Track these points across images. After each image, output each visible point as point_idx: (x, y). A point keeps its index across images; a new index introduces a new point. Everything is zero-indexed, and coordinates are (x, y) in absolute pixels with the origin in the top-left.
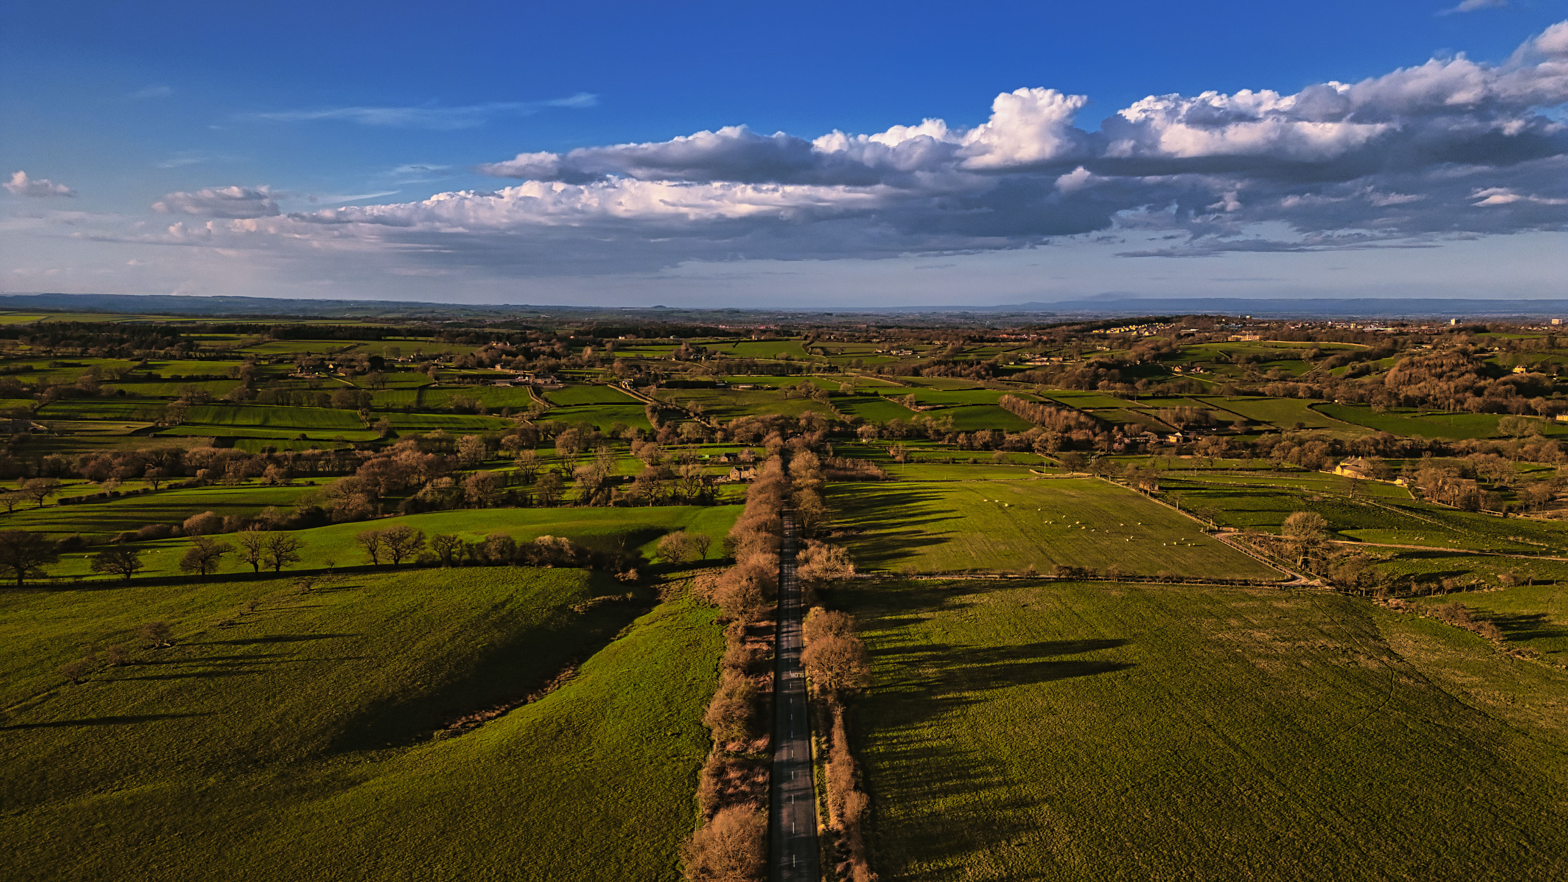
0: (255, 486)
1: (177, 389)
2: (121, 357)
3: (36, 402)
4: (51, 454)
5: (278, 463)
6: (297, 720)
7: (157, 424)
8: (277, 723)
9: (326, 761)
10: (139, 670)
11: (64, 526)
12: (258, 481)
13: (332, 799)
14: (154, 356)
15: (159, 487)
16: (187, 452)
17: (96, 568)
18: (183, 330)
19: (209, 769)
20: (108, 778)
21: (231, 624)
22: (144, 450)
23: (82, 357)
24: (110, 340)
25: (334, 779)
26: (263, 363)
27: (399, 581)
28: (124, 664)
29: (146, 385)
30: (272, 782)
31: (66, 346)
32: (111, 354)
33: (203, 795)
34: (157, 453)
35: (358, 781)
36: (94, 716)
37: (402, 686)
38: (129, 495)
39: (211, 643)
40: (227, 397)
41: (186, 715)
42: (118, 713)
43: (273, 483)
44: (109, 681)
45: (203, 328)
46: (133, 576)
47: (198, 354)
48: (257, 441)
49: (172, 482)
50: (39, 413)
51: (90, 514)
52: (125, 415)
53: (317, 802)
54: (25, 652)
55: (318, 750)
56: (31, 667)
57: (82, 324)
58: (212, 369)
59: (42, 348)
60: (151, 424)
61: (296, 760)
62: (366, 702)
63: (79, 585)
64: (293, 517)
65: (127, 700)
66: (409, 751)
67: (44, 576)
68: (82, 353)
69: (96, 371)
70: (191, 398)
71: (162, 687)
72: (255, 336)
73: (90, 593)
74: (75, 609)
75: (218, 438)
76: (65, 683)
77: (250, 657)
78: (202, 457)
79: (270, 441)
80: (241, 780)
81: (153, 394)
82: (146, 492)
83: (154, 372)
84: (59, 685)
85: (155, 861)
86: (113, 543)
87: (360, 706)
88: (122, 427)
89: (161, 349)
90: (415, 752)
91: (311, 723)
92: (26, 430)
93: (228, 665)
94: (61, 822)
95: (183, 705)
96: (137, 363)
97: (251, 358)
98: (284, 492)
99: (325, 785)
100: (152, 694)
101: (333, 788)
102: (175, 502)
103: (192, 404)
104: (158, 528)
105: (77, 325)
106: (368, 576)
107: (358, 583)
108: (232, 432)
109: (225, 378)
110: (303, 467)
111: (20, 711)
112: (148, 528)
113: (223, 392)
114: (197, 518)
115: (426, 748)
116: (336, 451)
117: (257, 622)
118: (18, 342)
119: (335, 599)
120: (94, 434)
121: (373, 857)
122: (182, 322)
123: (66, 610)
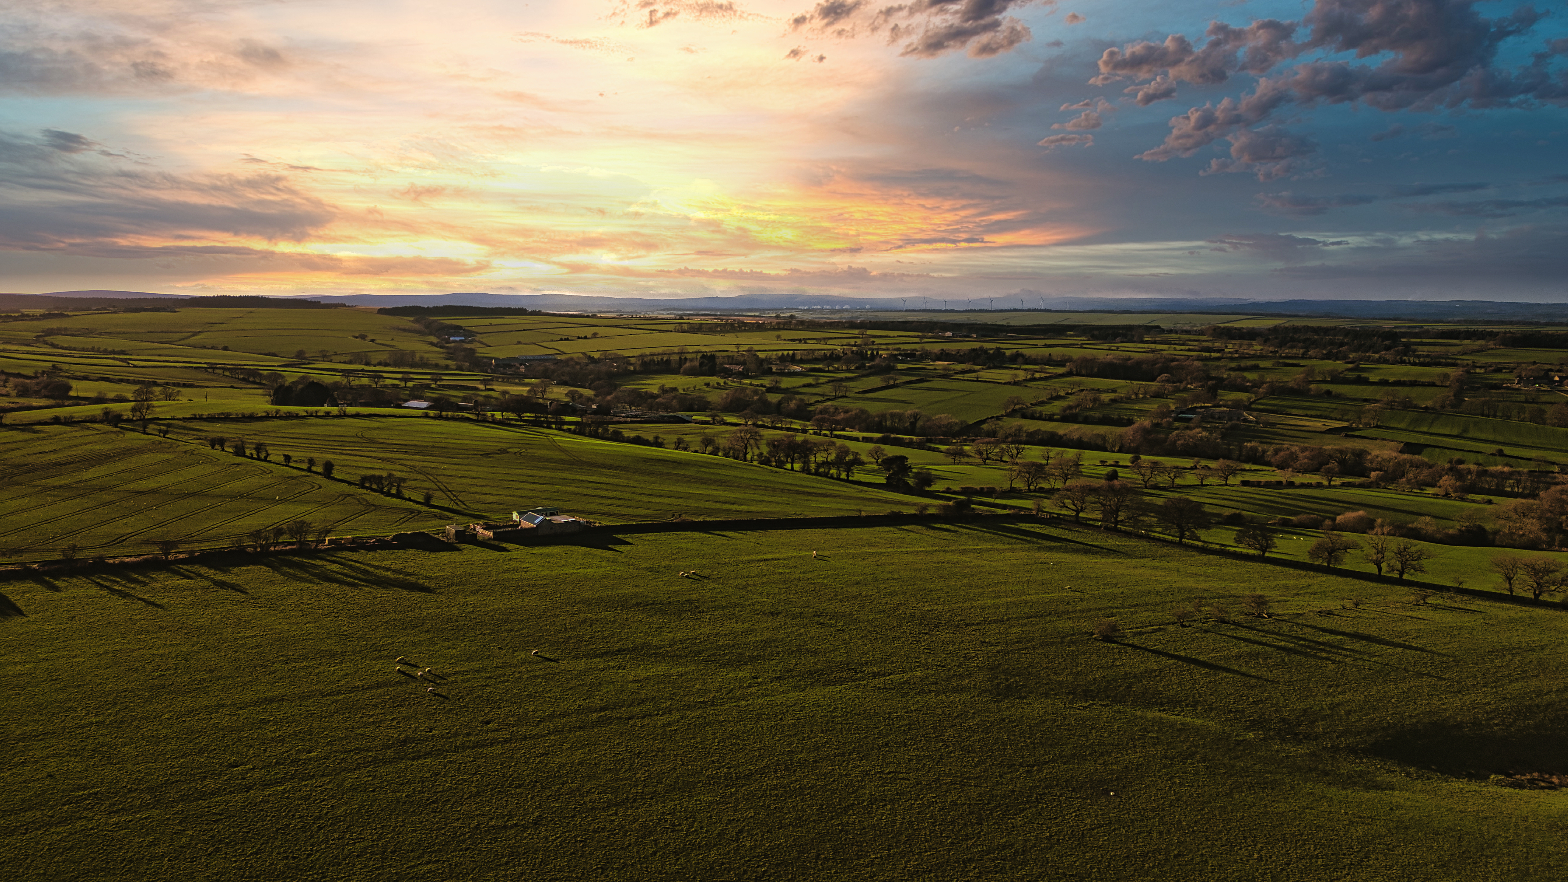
0: (1426, 496)
1: (1380, 393)
2: (1337, 359)
3: (1253, 396)
4: (1250, 441)
5: (1460, 475)
6: (1348, 713)
7: (1351, 425)
8: (1329, 709)
9: (1361, 759)
10: (1233, 629)
11: (1237, 503)
12: (1431, 491)
13: (1349, 792)
14: (1368, 360)
15: (1332, 483)
16: (1370, 454)
17: (1238, 541)
18: (1404, 335)
19: (1253, 725)
20: (1172, 703)
21: (1330, 613)
22: (1329, 447)
23: (1303, 358)
24: (1332, 343)
25: (1360, 776)
26: (1478, 370)
27: (1530, 617)
28: (1223, 621)
29: (1354, 387)
30: (1302, 756)
31: (1292, 347)
32: (1328, 357)
33: (1238, 743)
34: (1341, 452)
35: (1384, 787)
36: (1183, 654)
37: (1474, 718)
38: (1303, 486)
39: (1303, 625)
40: (1429, 403)
41: (1253, 677)
42: (1201, 658)
43: (1447, 496)
44: (1206, 631)
45: (1426, 334)
46: (1267, 554)
47: (1412, 359)
48: (1446, 451)
49: (1346, 480)
50: (1253, 406)
51: (1262, 497)
52: (1325, 413)
53: (1333, 789)
54: (1157, 593)
55: (1357, 746)
56: (1157, 604)
57: (1312, 328)
58: (1422, 375)
59: (1271, 349)
60: (1345, 424)
61: (1332, 746)
62: (1426, 720)
63: (1223, 553)
64: (1451, 531)
65: (1213, 650)
66: (1452, 781)
67: (1198, 539)
68: (1303, 354)
69: (1311, 371)
70: (1391, 402)
71: (1245, 648)
72: (1480, 342)
73: (1229, 561)
74: (1211, 570)
75: (1407, 444)
76: (1173, 623)
77: (1332, 646)
78: (1384, 460)
79: (1461, 453)
80: (1276, 744)
81: (1358, 396)
82: (1319, 485)
83: (1364, 375)
84: (1169, 624)
85: (1179, 777)
86: (1270, 524)
87: (1417, 722)
88: (1319, 424)
89: (1377, 353)
90: (1457, 785)
91: (1360, 720)
92: (1238, 419)
93: (1309, 647)
94: (1128, 722)
95: (1255, 668)
96: (1350, 366)
97: (1463, 366)
98: (1454, 506)
99: (1349, 778)
100: (1235, 651)
101: (1355, 784)
102: (1340, 499)
103: (1391, 409)
104: (1312, 518)
105: (1307, 329)
106: (1497, 604)
107: (1482, 609)
108: (1423, 439)
109: (1433, 384)
110: (1489, 483)
111: (1135, 634)
112: (1303, 517)
113: (1427, 398)
114: (1351, 515)
115: (1474, 786)
116: (1530, 471)
117: (1354, 618)
118: (1254, 343)
119: (1448, 618)
120: (1293, 428)
121: (1361, 854)
122: (1409, 327)
123: (1202, 570)
